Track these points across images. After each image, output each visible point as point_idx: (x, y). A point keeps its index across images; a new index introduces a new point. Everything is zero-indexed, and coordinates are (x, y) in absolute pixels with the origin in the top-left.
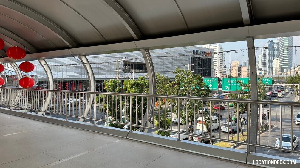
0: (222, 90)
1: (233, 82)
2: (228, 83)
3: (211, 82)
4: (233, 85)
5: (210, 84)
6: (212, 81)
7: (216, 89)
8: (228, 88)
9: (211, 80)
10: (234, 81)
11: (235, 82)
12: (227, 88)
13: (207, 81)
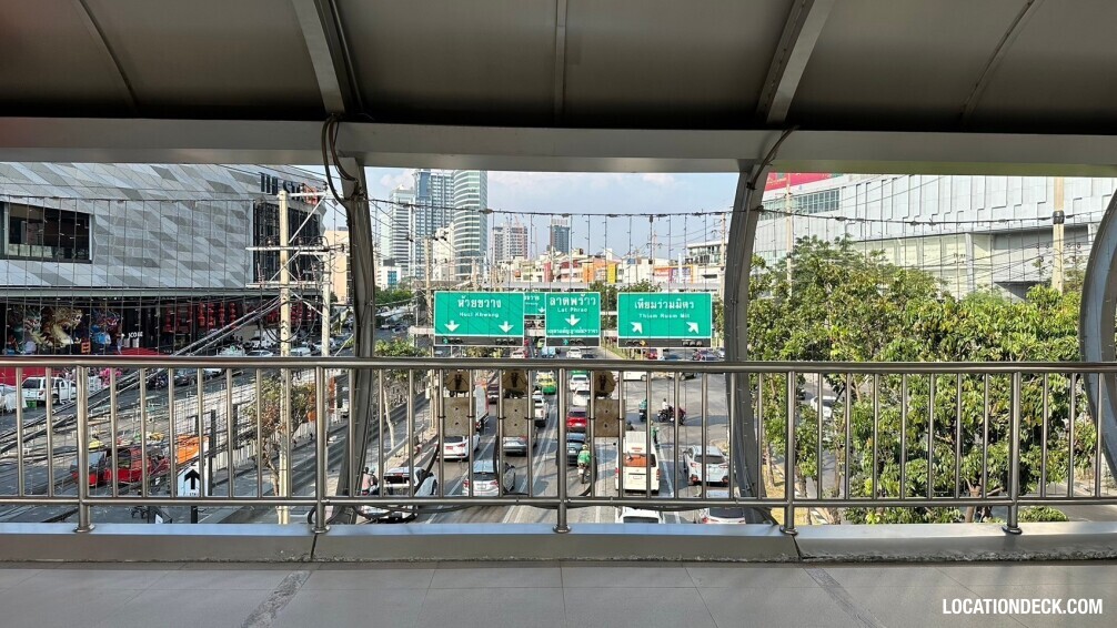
0: (619, 337)
1: (658, 305)
2: (643, 310)
3: (574, 306)
4: (675, 316)
5: (573, 316)
6: (579, 302)
7: (594, 331)
8: (638, 326)
9: (574, 301)
10: (660, 303)
11: (664, 306)
12: (634, 330)
13: (557, 302)
